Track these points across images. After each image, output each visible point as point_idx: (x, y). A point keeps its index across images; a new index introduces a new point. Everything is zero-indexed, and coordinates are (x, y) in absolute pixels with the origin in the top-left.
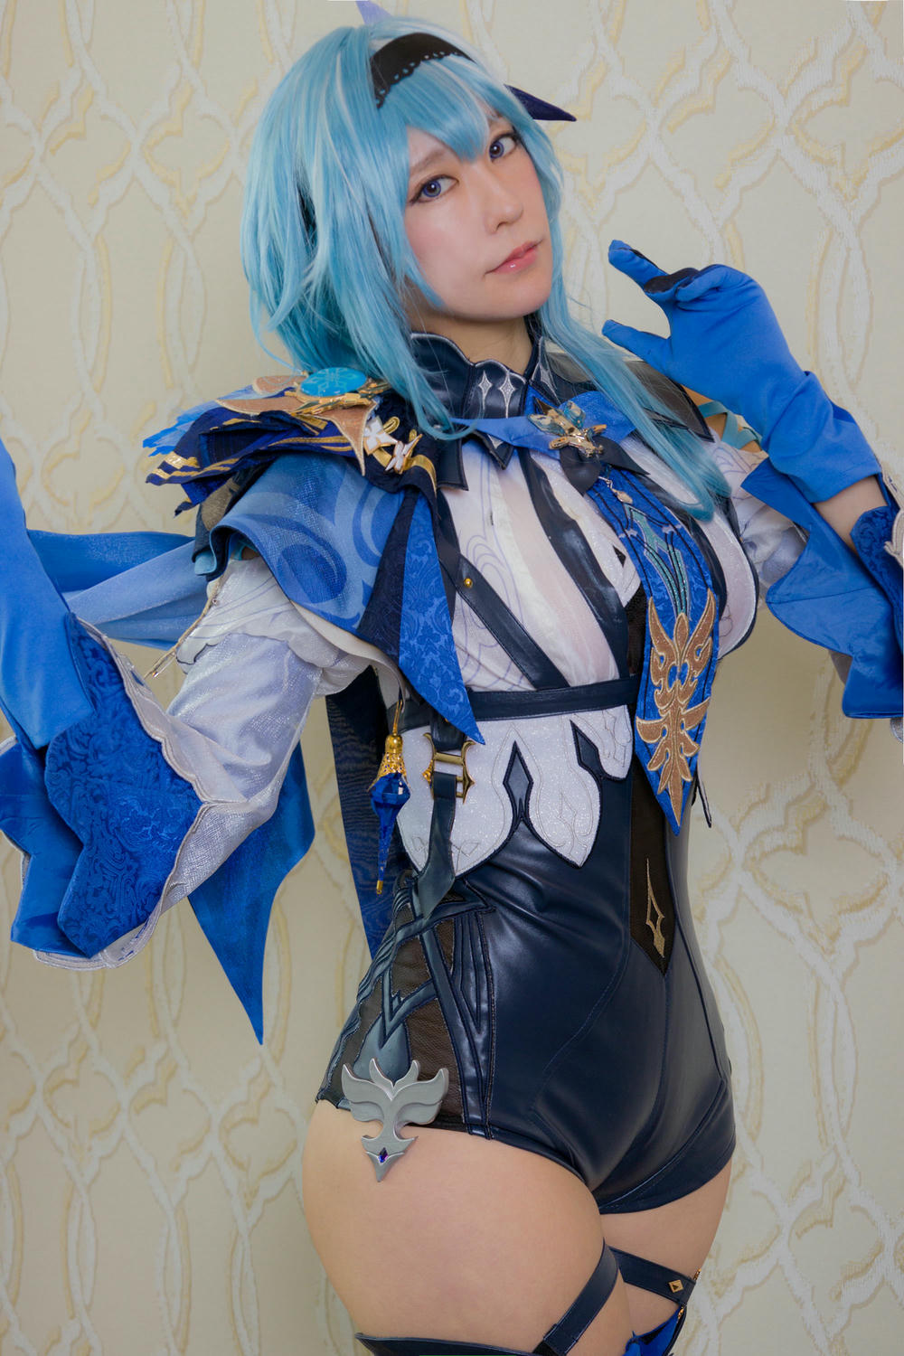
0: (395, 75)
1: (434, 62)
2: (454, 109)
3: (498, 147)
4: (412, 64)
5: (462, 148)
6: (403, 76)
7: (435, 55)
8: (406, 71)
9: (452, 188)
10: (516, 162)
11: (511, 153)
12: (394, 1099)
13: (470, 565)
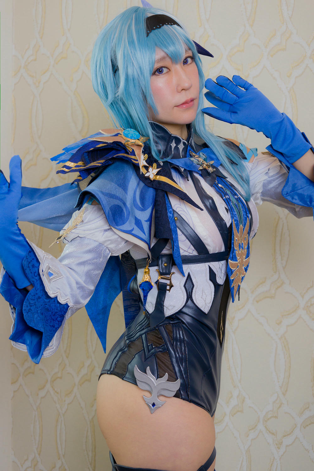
0: (154, 27)
1: (169, 26)
2: (174, 44)
3: (186, 61)
4: (161, 25)
5: (174, 58)
6: (157, 28)
7: (170, 24)
8: (158, 27)
9: (167, 72)
10: (192, 67)
11: (190, 64)
12: (157, 385)
13: (177, 213)
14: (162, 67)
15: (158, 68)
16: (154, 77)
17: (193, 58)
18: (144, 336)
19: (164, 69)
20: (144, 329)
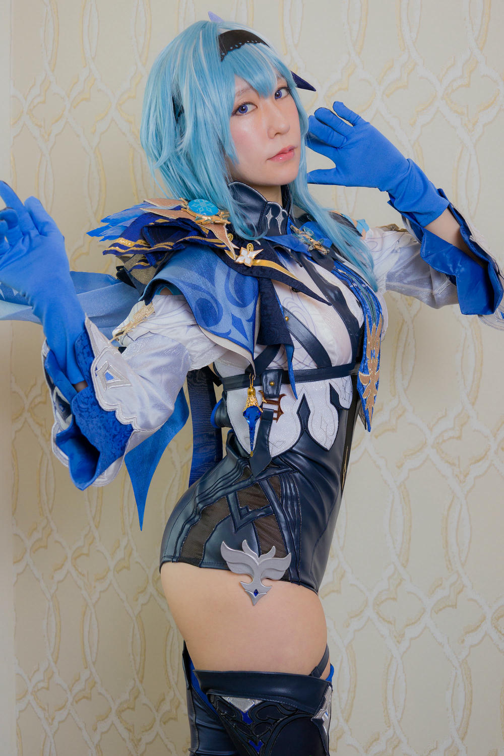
0: (231, 47)
1: (252, 45)
2: (260, 69)
3: (279, 93)
4: (240, 44)
5: (262, 90)
6: (235, 48)
7: (252, 41)
8: (237, 46)
9: (253, 110)
11: (285, 97)
12: (260, 565)
13: (289, 311)
14: (245, 104)
15: (240, 104)
16: (235, 118)
17: (288, 89)
18: (231, 496)
19: (247, 106)
20: (233, 485)
